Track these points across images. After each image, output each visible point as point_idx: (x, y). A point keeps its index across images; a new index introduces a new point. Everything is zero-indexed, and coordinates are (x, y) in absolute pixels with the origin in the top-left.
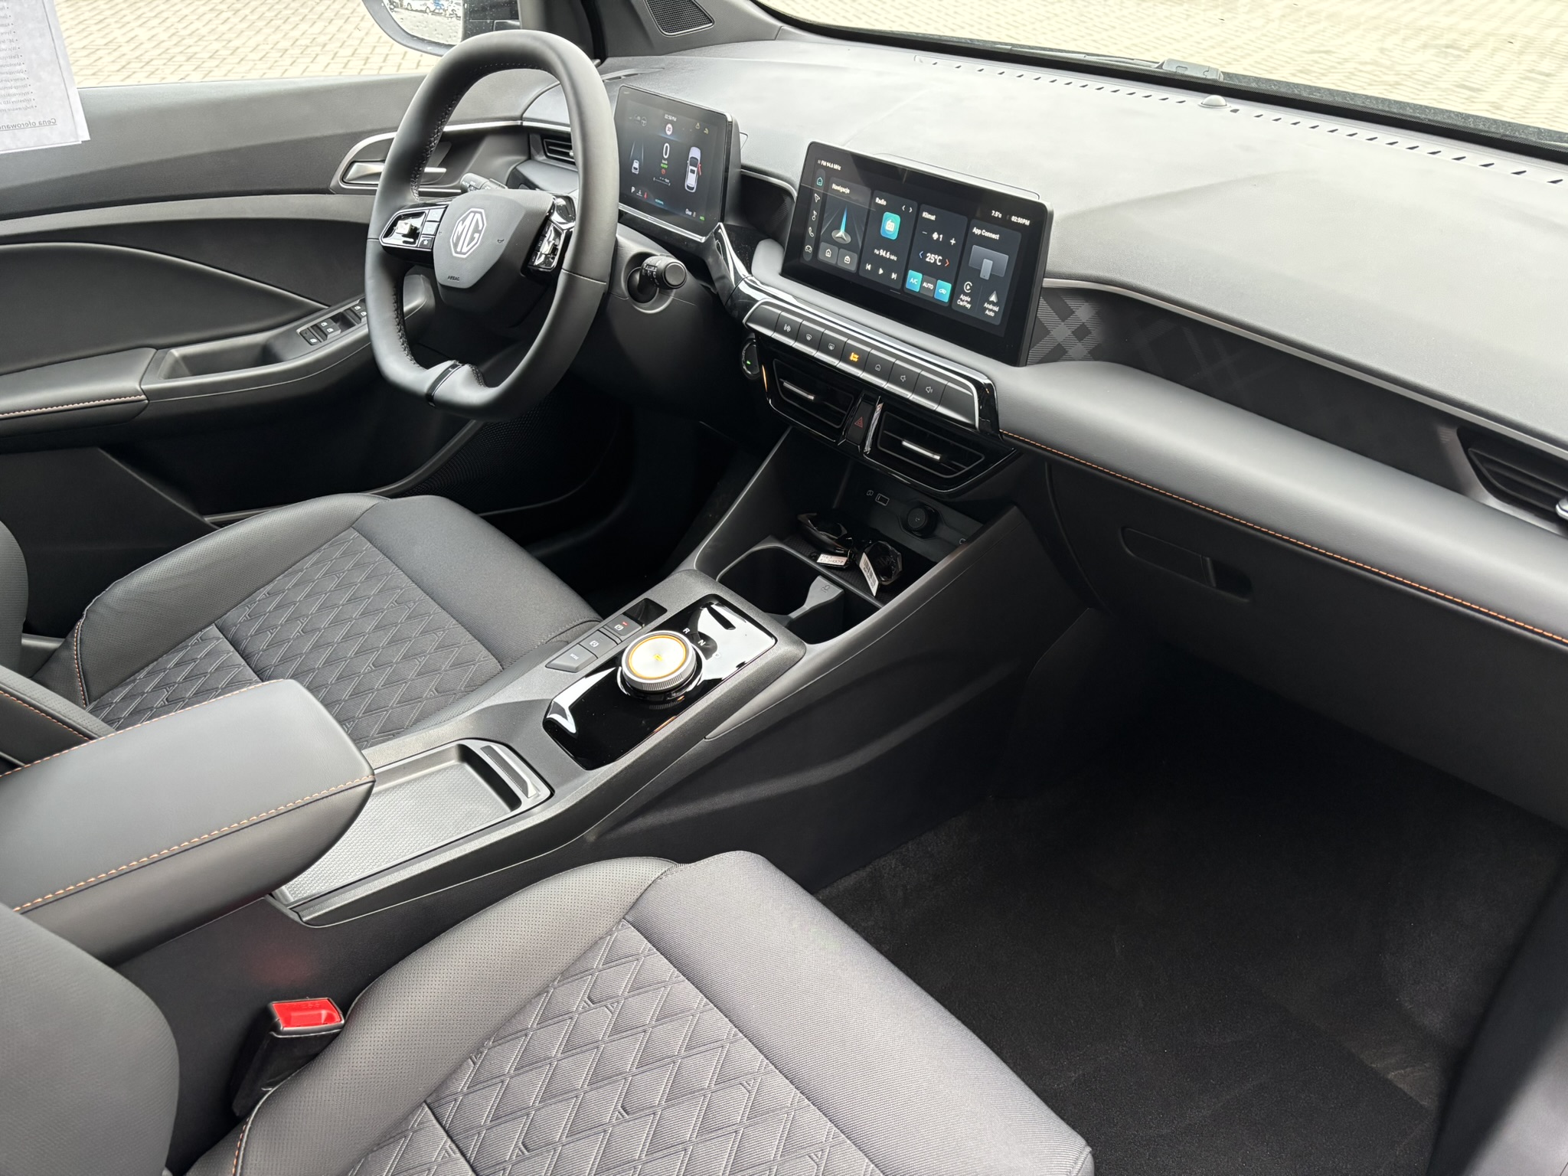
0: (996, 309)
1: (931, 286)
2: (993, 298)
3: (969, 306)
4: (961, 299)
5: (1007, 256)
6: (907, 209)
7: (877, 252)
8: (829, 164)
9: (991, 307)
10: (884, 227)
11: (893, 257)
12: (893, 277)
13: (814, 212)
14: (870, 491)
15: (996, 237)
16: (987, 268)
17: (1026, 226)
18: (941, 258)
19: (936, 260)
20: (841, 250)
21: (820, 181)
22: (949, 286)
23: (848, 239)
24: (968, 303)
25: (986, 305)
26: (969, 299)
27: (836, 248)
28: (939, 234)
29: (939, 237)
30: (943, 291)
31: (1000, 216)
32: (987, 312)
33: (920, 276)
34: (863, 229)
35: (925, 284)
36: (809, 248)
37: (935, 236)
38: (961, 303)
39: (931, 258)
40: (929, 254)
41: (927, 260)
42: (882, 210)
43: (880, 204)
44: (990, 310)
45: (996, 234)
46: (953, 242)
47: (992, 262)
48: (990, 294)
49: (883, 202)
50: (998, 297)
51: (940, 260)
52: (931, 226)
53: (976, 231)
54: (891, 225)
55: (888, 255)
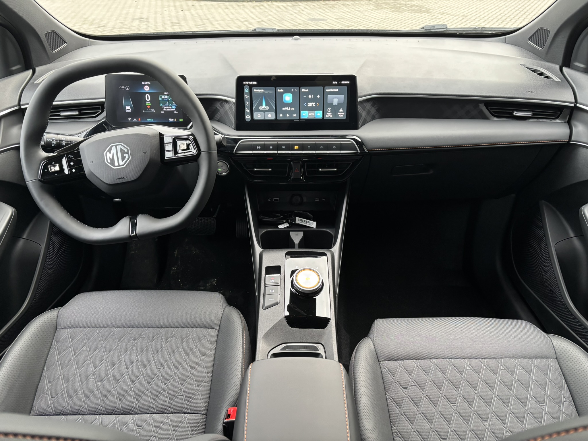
0: (343, 114)
1: (313, 114)
2: (341, 110)
3: (331, 116)
4: (327, 115)
5: (343, 95)
6: (294, 90)
7: (283, 109)
8: (250, 83)
9: (341, 114)
10: (284, 99)
11: (292, 109)
12: (294, 116)
13: (247, 102)
14: (269, 199)
15: (337, 90)
16: (335, 102)
17: (348, 84)
18: (314, 103)
19: (312, 105)
20: (266, 113)
21: (247, 90)
22: (321, 112)
23: (268, 108)
24: (331, 115)
25: (339, 114)
26: (331, 114)
27: (263, 113)
28: (312, 96)
29: (312, 97)
30: (319, 114)
31: (337, 83)
32: (340, 116)
33: (307, 112)
34: (275, 102)
35: (310, 114)
36: (248, 116)
37: (310, 96)
38: (328, 116)
39: (310, 104)
40: (309, 104)
41: (309, 105)
42: (282, 93)
43: (281, 92)
44: (341, 115)
45: (336, 89)
46: (318, 96)
47: (337, 99)
48: (340, 109)
49: (282, 91)
50: (343, 109)
51: (314, 104)
52: (307, 94)
53: (328, 90)
54: (288, 98)
55: (290, 109)
